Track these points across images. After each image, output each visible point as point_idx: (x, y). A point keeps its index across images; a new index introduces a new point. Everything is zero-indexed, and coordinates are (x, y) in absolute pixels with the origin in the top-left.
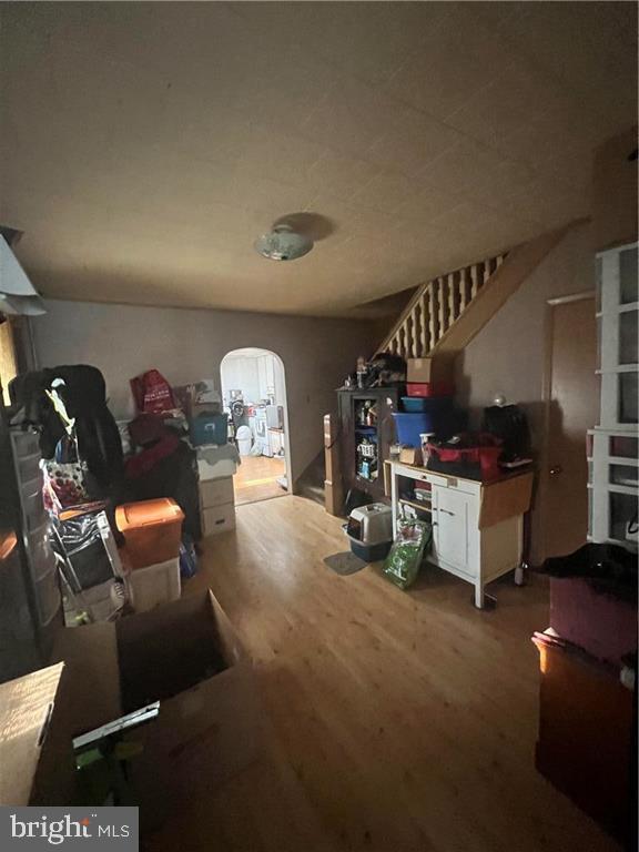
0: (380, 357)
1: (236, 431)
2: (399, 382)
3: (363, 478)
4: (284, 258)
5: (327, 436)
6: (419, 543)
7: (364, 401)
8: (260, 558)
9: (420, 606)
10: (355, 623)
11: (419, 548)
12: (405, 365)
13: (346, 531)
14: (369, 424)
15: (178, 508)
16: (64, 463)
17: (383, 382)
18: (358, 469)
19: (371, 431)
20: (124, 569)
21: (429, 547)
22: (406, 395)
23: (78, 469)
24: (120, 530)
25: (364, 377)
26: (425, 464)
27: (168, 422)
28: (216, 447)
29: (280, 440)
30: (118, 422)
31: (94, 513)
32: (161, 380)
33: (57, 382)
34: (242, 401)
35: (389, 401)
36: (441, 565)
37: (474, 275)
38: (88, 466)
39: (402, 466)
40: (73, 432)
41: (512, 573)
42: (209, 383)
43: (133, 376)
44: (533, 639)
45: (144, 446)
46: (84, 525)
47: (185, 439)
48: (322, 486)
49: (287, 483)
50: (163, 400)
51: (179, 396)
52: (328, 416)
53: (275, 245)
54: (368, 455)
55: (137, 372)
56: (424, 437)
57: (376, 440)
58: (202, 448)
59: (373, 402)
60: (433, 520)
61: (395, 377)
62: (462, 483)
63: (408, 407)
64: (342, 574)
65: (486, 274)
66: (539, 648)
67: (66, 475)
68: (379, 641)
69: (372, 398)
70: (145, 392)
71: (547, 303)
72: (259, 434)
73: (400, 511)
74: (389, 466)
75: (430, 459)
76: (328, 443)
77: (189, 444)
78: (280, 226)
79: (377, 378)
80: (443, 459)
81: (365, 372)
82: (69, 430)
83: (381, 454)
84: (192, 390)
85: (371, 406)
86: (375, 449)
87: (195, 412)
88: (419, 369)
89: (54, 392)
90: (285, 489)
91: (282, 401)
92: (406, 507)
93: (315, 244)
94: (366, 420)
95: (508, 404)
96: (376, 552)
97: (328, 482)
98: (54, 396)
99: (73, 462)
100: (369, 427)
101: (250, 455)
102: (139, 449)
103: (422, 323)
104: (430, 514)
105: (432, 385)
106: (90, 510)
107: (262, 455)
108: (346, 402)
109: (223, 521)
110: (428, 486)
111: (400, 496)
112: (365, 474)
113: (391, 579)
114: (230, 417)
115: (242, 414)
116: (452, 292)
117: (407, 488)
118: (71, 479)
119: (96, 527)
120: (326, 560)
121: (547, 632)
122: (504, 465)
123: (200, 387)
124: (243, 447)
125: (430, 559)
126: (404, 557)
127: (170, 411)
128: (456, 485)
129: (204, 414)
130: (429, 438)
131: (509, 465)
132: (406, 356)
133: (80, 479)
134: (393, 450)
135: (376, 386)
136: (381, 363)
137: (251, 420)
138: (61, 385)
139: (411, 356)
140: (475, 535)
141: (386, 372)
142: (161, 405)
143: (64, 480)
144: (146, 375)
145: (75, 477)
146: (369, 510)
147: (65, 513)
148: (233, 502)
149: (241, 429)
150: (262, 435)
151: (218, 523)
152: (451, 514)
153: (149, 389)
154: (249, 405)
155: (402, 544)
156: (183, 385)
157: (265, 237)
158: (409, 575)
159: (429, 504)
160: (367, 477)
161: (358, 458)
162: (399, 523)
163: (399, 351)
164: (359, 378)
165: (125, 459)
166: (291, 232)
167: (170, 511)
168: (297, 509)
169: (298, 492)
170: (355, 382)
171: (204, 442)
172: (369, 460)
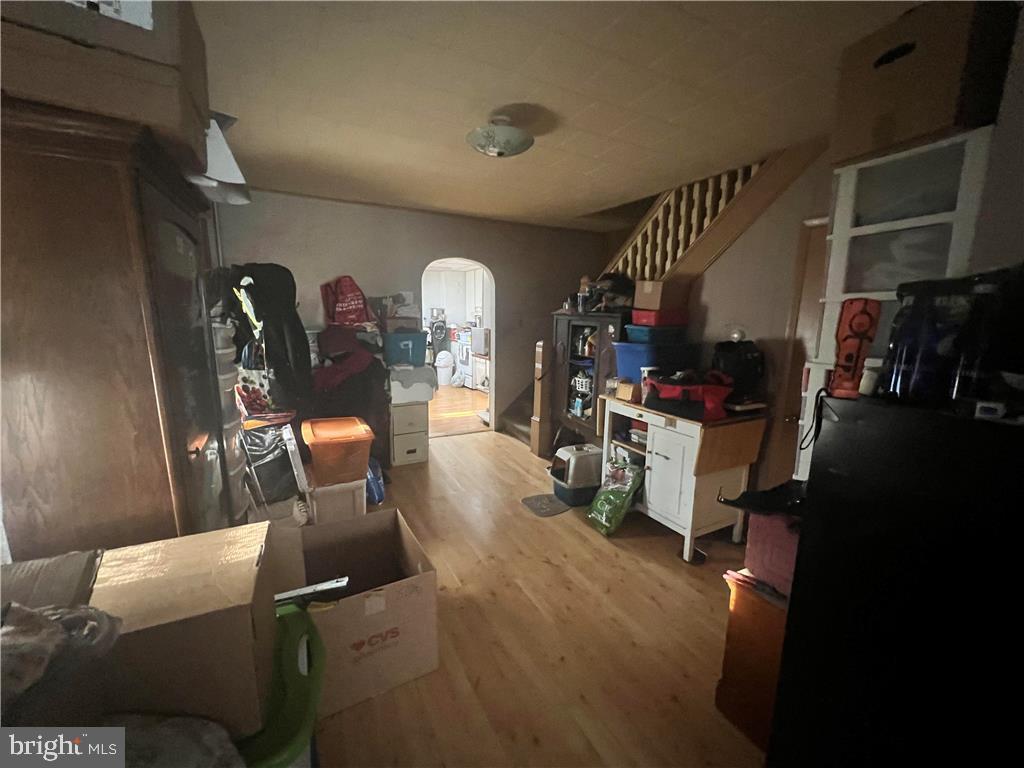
0: (608, 277)
1: (435, 358)
2: (625, 307)
3: (575, 416)
4: (500, 154)
5: (539, 366)
6: (628, 488)
7: (583, 327)
8: (452, 492)
9: (623, 554)
10: (548, 562)
11: (628, 494)
12: (634, 288)
13: (549, 472)
14: (586, 354)
15: (368, 428)
16: (250, 369)
17: (605, 307)
18: (570, 406)
19: (587, 363)
20: (309, 485)
21: (639, 494)
22: (630, 322)
23: (264, 377)
24: (307, 443)
25: (585, 299)
26: (643, 402)
27: (360, 335)
28: (411, 368)
29: (484, 369)
30: (307, 332)
31: (279, 426)
32: (354, 288)
33: (246, 281)
34: (444, 322)
35: (611, 329)
36: (651, 514)
37: (724, 186)
38: (275, 374)
39: (619, 402)
40: (261, 337)
41: (730, 529)
42: (408, 295)
43: (324, 281)
44: (725, 576)
45: (332, 359)
46: (269, 437)
47: (379, 356)
48: (528, 423)
49: (490, 418)
50: (356, 310)
51: (374, 308)
52: (540, 343)
53: (490, 139)
54: (583, 390)
55: (330, 277)
56: (645, 370)
57: (591, 373)
58: (397, 368)
59: (593, 329)
60: (647, 464)
61: (620, 301)
62: (682, 424)
63: (631, 336)
64: (541, 516)
65: (738, 186)
66: (729, 584)
67: (252, 382)
68: (571, 582)
69: (593, 324)
70: (337, 301)
71: (804, 225)
72: (462, 362)
73: (612, 453)
74: (604, 402)
75: (648, 395)
76: (538, 374)
77: (383, 363)
78: (500, 117)
79: (601, 302)
80: (662, 396)
81: (588, 295)
82: (256, 333)
83: (597, 389)
84: (389, 302)
85: (591, 333)
86: (591, 383)
87: (391, 326)
88: (648, 294)
89: (242, 291)
90: (487, 424)
91: (490, 323)
92: (619, 449)
93: (538, 140)
94: (583, 350)
95: (747, 339)
96: (582, 497)
97: (536, 418)
98: (242, 296)
99: (259, 369)
100: (586, 358)
101: (450, 385)
102: (328, 363)
103: (659, 240)
104: (644, 458)
105: (661, 314)
106: (276, 422)
107: (464, 386)
108: (562, 329)
109: (414, 451)
110: (644, 426)
111: (613, 437)
112: (577, 412)
113: (594, 524)
114: (429, 339)
115: (444, 336)
116: (696, 203)
117: (623, 428)
118: (257, 387)
119: (282, 440)
120: (525, 501)
121: (741, 572)
122: (731, 407)
123: (398, 300)
124: (443, 375)
125: (639, 507)
126: (609, 502)
127: (363, 324)
128: (675, 426)
129: (400, 330)
130: (650, 372)
131: (738, 408)
132: (638, 277)
133: (267, 387)
134: (610, 384)
135: (599, 310)
136: (607, 284)
137: (454, 346)
138: (250, 284)
139: (643, 278)
140: (690, 482)
141: (610, 295)
142: (353, 316)
143: (251, 387)
144: (338, 281)
145: (262, 385)
146: (577, 449)
147: (250, 422)
148: (427, 433)
149: (442, 355)
150: (465, 363)
151: (409, 452)
152: (667, 458)
153: (341, 298)
154: (453, 326)
155: (610, 488)
156: (381, 295)
157: (480, 127)
158: (613, 521)
159: (643, 447)
160: (579, 415)
161: (572, 393)
162: (609, 465)
163: (629, 271)
164: (580, 300)
165: (313, 372)
166: (511, 124)
167: (359, 430)
168: (499, 446)
169: (501, 428)
170: (574, 304)
171: (399, 362)
172: (584, 396)
